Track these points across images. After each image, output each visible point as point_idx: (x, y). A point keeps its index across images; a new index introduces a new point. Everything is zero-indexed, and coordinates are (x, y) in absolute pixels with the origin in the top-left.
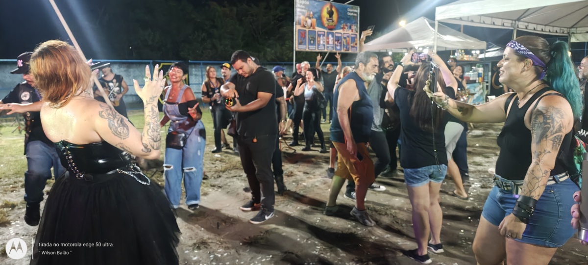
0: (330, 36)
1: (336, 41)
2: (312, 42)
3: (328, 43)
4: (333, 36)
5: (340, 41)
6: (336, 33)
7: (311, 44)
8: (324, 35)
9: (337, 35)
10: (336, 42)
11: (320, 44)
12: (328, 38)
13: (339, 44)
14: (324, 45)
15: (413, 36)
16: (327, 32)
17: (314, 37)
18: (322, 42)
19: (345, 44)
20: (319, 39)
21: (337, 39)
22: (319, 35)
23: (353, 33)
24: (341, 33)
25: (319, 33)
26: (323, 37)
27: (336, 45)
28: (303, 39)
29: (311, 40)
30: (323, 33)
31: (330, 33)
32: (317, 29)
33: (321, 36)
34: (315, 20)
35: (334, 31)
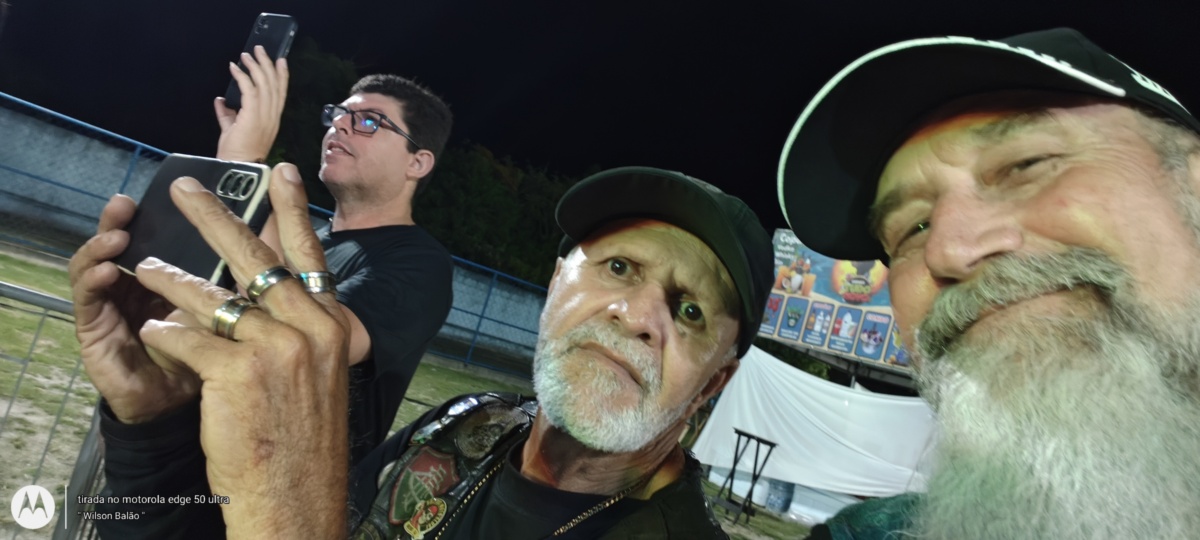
0: (848, 318)
1: (864, 331)
2: (792, 322)
3: (836, 332)
4: (856, 318)
5: (879, 335)
6: (869, 312)
7: (789, 327)
8: (829, 313)
9: (870, 317)
10: (865, 337)
11: (812, 330)
12: (839, 321)
13: (872, 342)
14: (823, 336)
16: (841, 308)
17: (802, 313)
18: (817, 327)
20: (812, 319)
21: (870, 328)
22: (815, 312)
25: (816, 306)
26: (825, 316)
27: (860, 341)
29: (789, 318)
30: (828, 308)
31: (850, 311)
32: (814, 296)
33: (819, 314)
34: (812, 277)
35: (864, 308)
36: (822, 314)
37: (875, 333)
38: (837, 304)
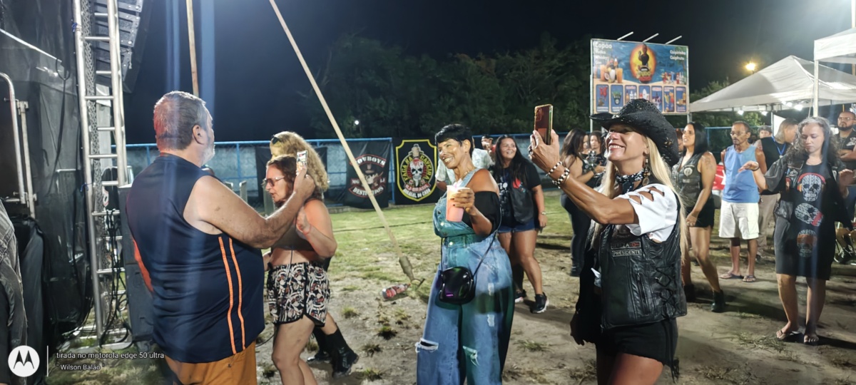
0: (645, 91)
2: (617, 101)
4: (648, 92)
5: (659, 98)
6: (653, 86)
7: (616, 104)
8: (635, 91)
9: (654, 89)
15: (776, 85)
16: (640, 86)
17: (621, 94)
19: (667, 101)
20: (627, 97)
21: (655, 96)
22: (628, 92)
23: (679, 85)
24: (661, 87)
25: (628, 88)
26: (633, 93)
28: (603, 98)
29: (615, 99)
30: (634, 88)
31: (645, 87)
32: (625, 82)
33: (630, 93)
34: (620, 70)
35: (650, 85)
36: (632, 92)
37: (658, 97)
38: (638, 85)
